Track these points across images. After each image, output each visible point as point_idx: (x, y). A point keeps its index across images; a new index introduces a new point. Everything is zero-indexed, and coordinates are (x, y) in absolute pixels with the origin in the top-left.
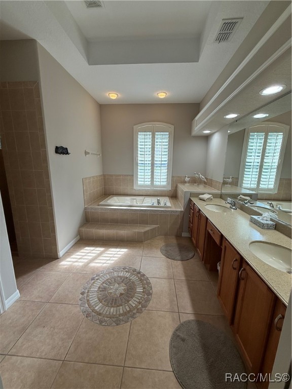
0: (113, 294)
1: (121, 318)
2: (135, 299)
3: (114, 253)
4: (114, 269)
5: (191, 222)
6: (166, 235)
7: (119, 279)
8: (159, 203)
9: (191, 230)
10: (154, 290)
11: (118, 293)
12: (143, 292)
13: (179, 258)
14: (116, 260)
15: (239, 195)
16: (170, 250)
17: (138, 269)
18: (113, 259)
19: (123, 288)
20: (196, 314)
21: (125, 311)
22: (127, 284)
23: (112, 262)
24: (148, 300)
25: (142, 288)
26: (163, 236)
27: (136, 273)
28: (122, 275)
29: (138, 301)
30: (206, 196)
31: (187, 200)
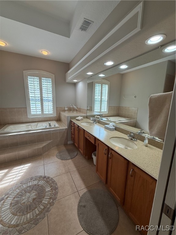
0: (26, 203)
1: (38, 217)
2: (47, 197)
3: (19, 170)
4: (22, 182)
5: (73, 134)
6: (57, 146)
7: (28, 188)
8: (50, 125)
9: (73, 139)
10: (59, 185)
11: (31, 200)
12: (51, 190)
13: (69, 158)
14: (22, 175)
15: (95, 116)
16: (63, 154)
17: (43, 175)
18: (19, 175)
19: (34, 194)
20: (87, 187)
21: (40, 210)
22: (37, 190)
23: (19, 177)
24: (56, 194)
25: (50, 187)
26: (56, 147)
27: (42, 178)
28: (31, 184)
29: (49, 197)
30: (80, 118)
31: (69, 121)
